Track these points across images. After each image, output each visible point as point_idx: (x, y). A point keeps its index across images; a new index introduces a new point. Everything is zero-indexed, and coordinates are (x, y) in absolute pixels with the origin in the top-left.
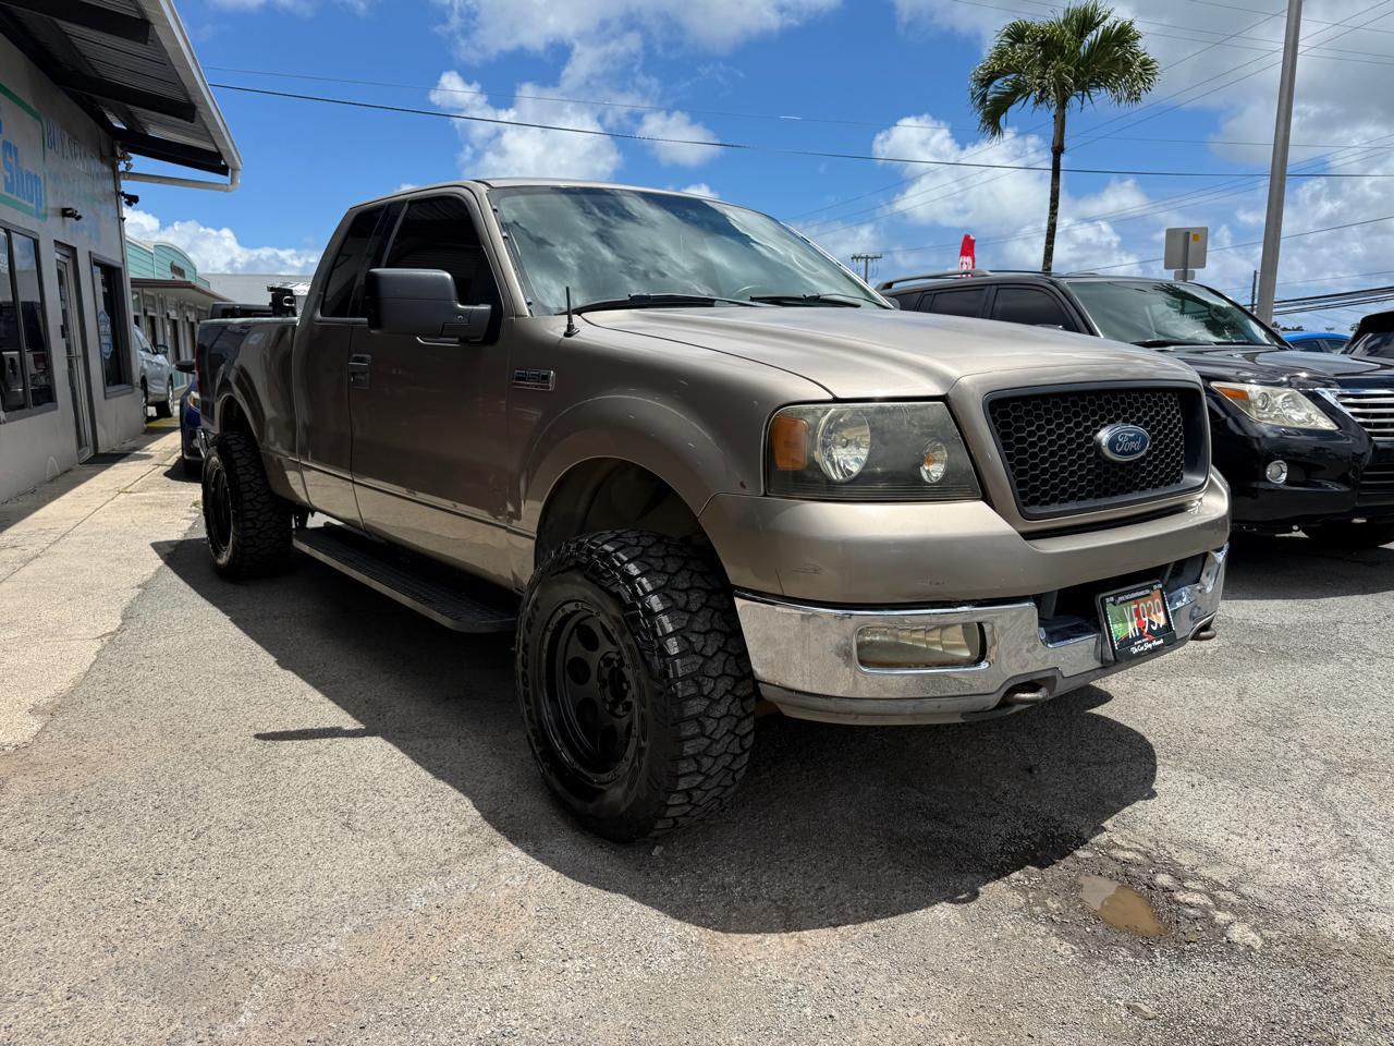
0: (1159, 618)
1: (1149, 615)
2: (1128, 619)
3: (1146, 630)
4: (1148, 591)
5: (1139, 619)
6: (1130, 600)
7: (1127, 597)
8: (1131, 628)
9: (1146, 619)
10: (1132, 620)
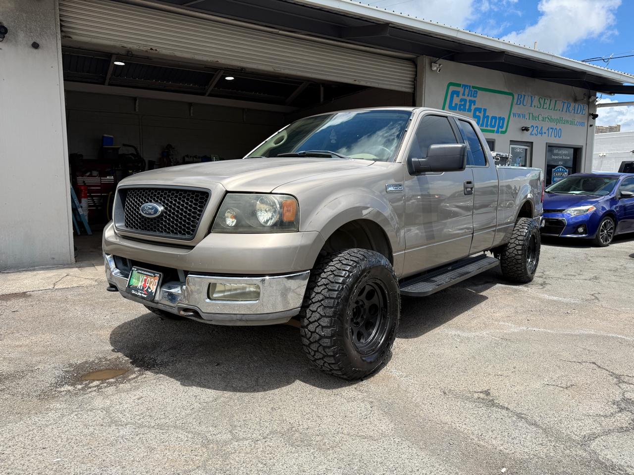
0: (153, 288)
1: (150, 284)
2: (141, 281)
3: (146, 289)
4: (152, 275)
5: (145, 283)
6: (144, 274)
7: (142, 272)
8: (140, 285)
9: (148, 285)
10: (142, 282)
